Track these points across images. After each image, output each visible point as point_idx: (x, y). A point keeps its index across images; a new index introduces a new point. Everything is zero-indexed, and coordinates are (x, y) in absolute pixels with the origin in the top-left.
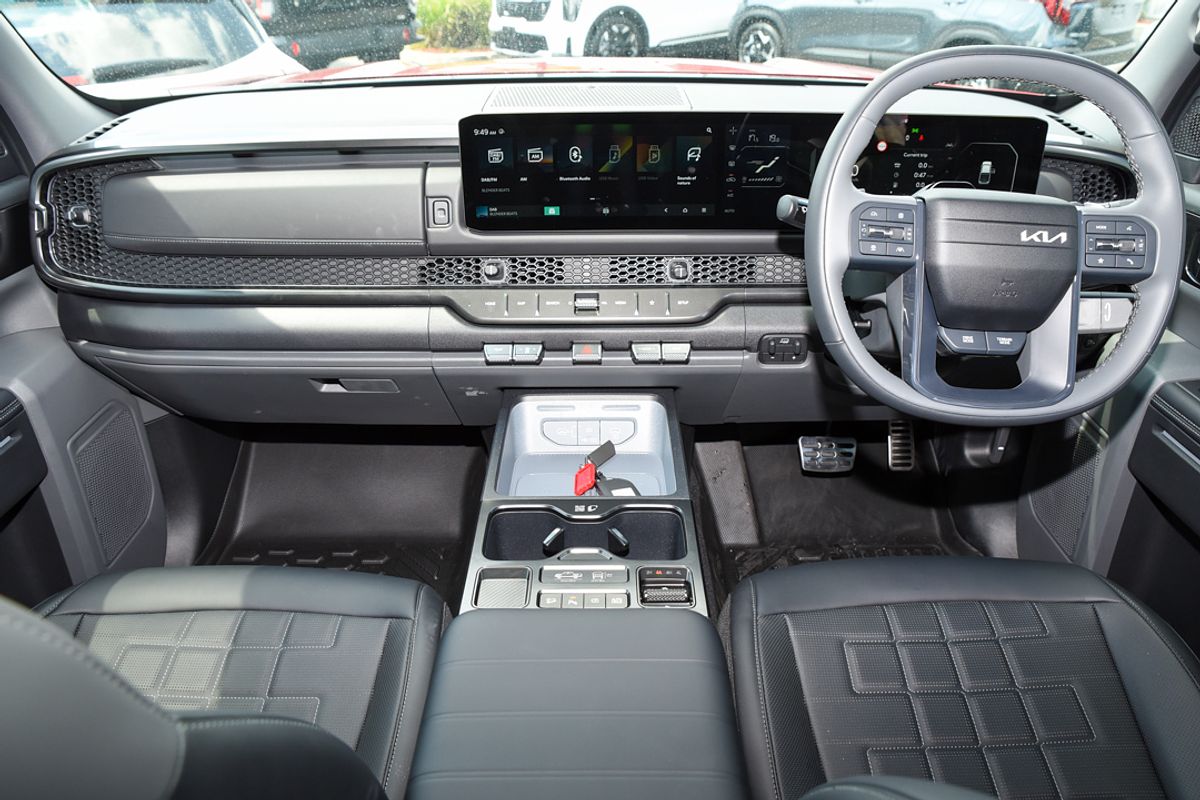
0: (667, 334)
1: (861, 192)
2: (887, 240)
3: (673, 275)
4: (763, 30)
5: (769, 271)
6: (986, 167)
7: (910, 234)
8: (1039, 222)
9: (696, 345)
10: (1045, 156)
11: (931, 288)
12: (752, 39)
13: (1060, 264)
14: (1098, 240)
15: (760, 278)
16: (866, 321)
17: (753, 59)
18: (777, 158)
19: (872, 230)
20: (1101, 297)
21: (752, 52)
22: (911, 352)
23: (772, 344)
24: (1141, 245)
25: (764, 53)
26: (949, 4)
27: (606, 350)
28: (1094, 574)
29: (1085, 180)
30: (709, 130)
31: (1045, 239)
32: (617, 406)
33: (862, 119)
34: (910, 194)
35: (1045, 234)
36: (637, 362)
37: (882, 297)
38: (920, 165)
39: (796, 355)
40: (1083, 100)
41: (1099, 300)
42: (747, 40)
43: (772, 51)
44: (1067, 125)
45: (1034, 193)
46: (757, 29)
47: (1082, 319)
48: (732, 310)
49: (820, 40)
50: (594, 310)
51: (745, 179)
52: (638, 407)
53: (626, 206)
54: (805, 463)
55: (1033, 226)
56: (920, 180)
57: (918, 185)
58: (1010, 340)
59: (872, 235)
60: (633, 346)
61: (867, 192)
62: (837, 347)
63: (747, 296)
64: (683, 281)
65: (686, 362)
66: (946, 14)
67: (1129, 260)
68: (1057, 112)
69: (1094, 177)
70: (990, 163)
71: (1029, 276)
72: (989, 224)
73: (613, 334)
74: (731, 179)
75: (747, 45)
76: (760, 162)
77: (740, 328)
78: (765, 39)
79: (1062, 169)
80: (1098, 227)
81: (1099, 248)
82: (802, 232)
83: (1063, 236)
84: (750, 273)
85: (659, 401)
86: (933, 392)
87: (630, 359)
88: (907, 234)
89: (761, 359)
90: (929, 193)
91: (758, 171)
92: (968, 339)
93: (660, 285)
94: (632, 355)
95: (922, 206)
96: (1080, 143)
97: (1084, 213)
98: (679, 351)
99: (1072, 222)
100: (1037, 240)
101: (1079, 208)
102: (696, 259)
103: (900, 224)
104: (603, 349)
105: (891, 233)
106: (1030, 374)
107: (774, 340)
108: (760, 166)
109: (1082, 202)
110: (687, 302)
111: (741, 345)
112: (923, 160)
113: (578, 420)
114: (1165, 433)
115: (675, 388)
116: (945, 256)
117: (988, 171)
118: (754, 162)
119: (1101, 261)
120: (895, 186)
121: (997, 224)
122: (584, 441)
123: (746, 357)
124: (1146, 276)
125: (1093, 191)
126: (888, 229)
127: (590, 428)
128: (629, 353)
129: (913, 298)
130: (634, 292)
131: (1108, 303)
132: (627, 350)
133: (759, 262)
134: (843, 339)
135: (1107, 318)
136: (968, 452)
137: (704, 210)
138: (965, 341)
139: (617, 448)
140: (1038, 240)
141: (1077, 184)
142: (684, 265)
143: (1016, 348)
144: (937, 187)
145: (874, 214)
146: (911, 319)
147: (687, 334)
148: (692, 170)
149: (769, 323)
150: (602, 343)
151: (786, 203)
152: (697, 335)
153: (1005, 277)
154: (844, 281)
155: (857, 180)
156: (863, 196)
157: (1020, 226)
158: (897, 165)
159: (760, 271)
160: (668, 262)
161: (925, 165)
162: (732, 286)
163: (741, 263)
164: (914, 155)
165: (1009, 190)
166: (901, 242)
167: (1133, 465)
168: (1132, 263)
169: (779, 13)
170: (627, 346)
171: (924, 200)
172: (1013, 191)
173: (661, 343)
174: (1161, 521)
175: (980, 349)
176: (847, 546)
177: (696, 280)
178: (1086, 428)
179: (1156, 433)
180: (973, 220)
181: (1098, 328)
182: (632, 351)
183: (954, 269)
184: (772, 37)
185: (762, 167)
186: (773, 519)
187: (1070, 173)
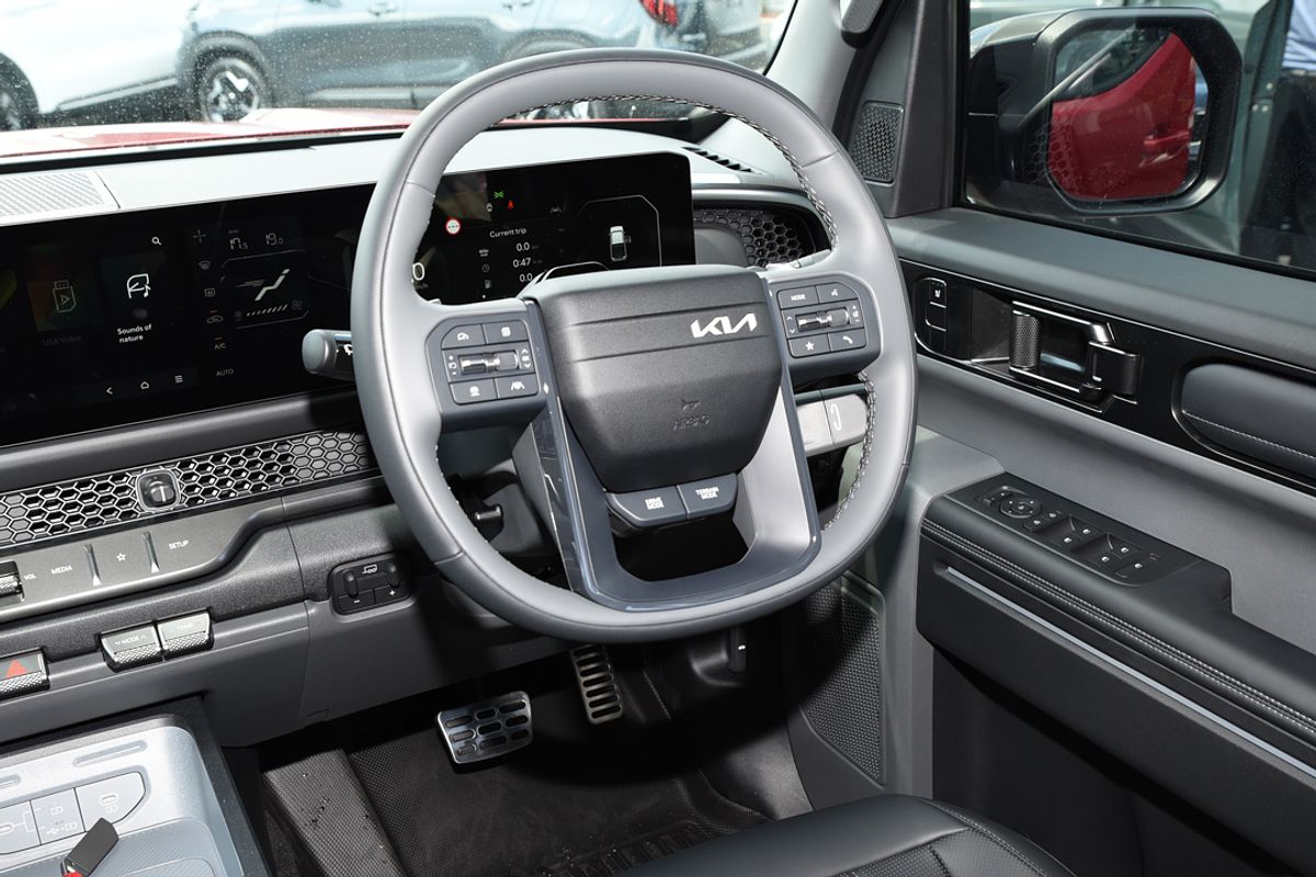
0: (163, 604)
1: (435, 305)
2: (495, 374)
3: (149, 500)
4: (236, 71)
5: (317, 459)
6: (617, 235)
7: (526, 358)
8: (713, 305)
9: (219, 611)
10: (695, 208)
11: (579, 435)
12: (218, 87)
13: (754, 362)
14: (798, 316)
15: (304, 474)
16: (493, 508)
17: (228, 117)
18: (286, 271)
19: (466, 363)
20: (823, 398)
21: (223, 106)
22: (573, 539)
23: (351, 579)
24: (856, 314)
25: (243, 107)
26: (510, 7)
27: (53, 661)
28: (918, 800)
29: (757, 233)
30: (156, 241)
31: (728, 329)
32: (101, 753)
33: (409, 188)
34: (514, 297)
35: (725, 321)
36: (116, 667)
37: (508, 466)
38: (519, 247)
39: (394, 588)
40: (728, 118)
41: (820, 404)
42: (211, 88)
43: (256, 100)
44: (714, 158)
45: (694, 263)
46: (223, 69)
47: (806, 436)
48: (268, 538)
49: (331, 76)
50: (14, 593)
51: (238, 314)
52: (142, 745)
53: (33, 396)
54: (457, 753)
55: (706, 312)
56: (525, 270)
57: (522, 278)
58: (716, 489)
59: (468, 370)
60: (104, 641)
61: (444, 303)
62: (456, 564)
63: (290, 509)
64: (171, 507)
65: (209, 645)
66: (510, 23)
67: (845, 338)
68: (697, 141)
69: (767, 227)
70: (621, 228)
71: (716, 389)
72: (642, 321)
73: (62, 629)
74: (214, 319)
75: (212, 96)
76: (256, 283)
77: (290, 566)
78: (241, 84)
79: (724, 221)
80: (794, 298)
81: (803, 329)
82: (353, 386)
83: (751, 320)
84: (285, 470)
85: (177, 724)
86: (623, 600)
87: (104, 664)
88: (523, 358)
89: (340, 608)
90: (541, 288)
91: (258, 298)
92: (654, 503)
93: (130, 522)
94: (106, 657)
95: (535, 309)
96: (737, 181)
97: (769, 282)
98: (193, 629)
99: (759, 299)
100: (716, 332)
101: (761, 275)
102: (184, 465)
103: (509, 345)
104: (48, 659)
105: (496, 362)
106: (757, 535)
107: (351, 571)
108: (260, 289)
109: (762, 264)
110: (186, 543)
111: (299, 592)
112: (521, 239)
113: (30, 799)
114: (950, 569)
115: (202, 694)
116: (589, 382)
117: (621, 241)
118: (247, 284)
119: (810, 346)
120: (488, 286)
121: (654, 319)
122: (54, 832)
123: (312, 611)
124: (871, 358)
125: (771, 247)
126: (491, 355)
127: (59, 806)
128: (100, 654)
129: (556, 456)
130: (81, 545)
131: (833, 404)
132: (93, 651)
133: (296, 448)
134: (461, 550)
135: (838, 427)
136: (698, 666)
137: (179, 379)
138: (650, 507)
139: (118, 829)
140: (719, 333)
141: (748, 240)
142: (167, 481)
143: (728, 500)
144: (550, 277)
145: (463, 337)
146: (561, 487)
147: (200, 596)
148: (142, 313)
149: (335, 546)
150: (42, 650)
151: (317, 343)
152: (216, 593)
153: (684, 396)
154: (440, 454)
155: (425, 286)
156: (437, 310)
157: (687, 315)
158: (484, 252)
159: (302, 462)
160: (135, 481)
161: (527, 246)
162: (259, 497)
163: (266, 456)
164: (506, 233)
165: (658, 265)
166: (517, 373)
167: (925, 626)
168: (851, 342)
169: (257, 41)
170: (92, 642)
171: (535, 300)
172: (663, 265)
173: (155, 624)
174: (975, 696)
175: (677, 513)
176: (558, 865)
177: (194, 501)
178: (848, 588)
179: (940, 573)
180: (617, 320)
181: (831, 443)
182: (103, 649)
183: (608, 400)
184: (251, 80)
185: (265, 290)
186: (429, 858)
187: (734, 226)
